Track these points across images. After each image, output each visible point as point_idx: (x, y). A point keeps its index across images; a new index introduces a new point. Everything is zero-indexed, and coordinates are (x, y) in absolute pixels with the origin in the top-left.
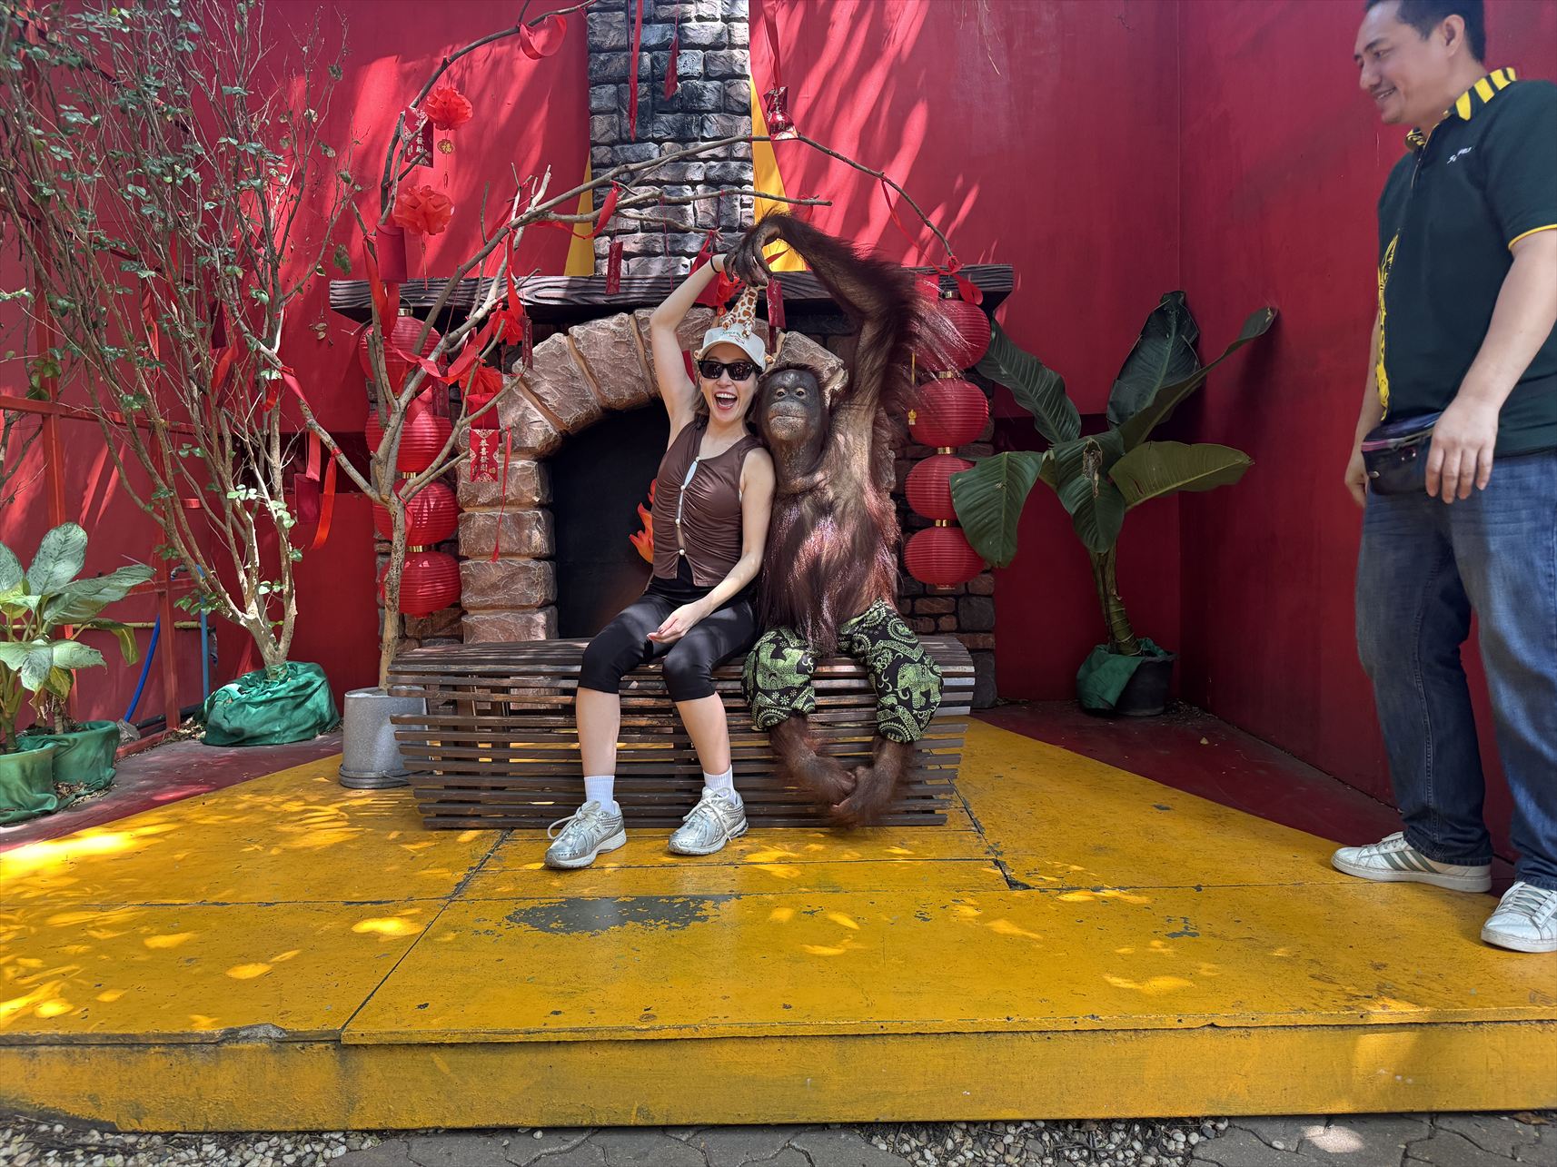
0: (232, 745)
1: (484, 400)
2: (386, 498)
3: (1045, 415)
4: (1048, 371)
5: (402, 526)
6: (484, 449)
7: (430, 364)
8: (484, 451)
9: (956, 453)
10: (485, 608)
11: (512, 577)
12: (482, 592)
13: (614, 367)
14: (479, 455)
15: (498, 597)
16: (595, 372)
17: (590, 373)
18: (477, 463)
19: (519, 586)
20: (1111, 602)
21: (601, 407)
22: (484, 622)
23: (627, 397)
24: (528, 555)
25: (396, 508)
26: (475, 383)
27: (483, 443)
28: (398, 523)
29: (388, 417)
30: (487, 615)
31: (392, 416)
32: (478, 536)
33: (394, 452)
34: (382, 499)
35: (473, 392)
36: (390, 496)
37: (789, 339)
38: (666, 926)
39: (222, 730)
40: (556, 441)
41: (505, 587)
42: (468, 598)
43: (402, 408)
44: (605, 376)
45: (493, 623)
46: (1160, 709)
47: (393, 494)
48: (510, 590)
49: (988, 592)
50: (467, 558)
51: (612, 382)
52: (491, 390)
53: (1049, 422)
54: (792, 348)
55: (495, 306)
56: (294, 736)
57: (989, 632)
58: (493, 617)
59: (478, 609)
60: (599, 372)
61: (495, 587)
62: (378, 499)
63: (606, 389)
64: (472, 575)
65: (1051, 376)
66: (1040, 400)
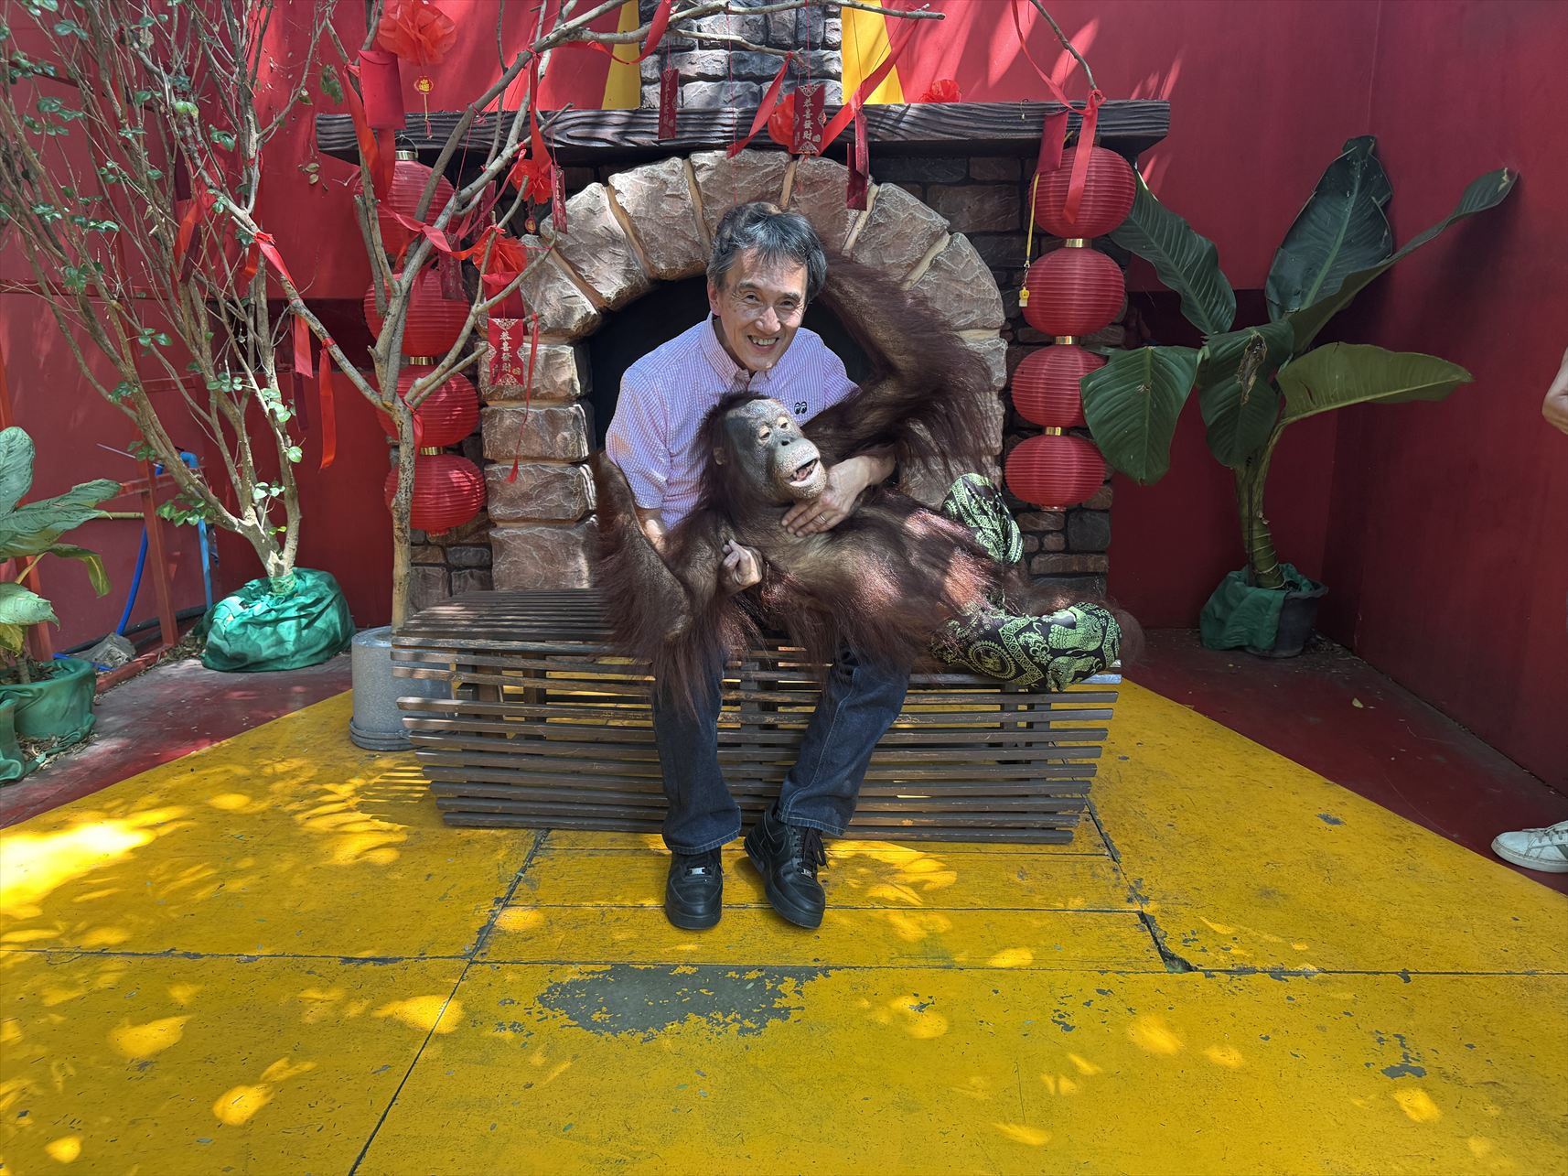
0: (235, 671)
1: (503, 281)
2: (390, 404)
3: (1192, 294)
4: (1198, 237)
5: (411, 439)
6: (505, 344)
7: (436, 235)
8: (505, 347)
9: (1080, 343)
10: (517, 520)
11: (546, 486)
12: (511, 502)
13: (667, 227)
14: (500, 352)
15: (531, 508)
16: (642, 234)
17: (635, 235)
18: (498, 360)
19: (554, 496)
20: (1256, 527)
21: (649, 279)
22: (515, 537)
23: (680, 267)
24: (564, 460)
25: (401, 417)
26: (493, 257)
27: (505, 336)
28: (405, 435)
29: (388, 301)
30: (519, 528)
31: (392, 300)
32: (505, 435)
33: (397, 346)
34: (385, 405)
35: (490, 271)
36: (393, 402)
37: (883, 193)
38: (738, 1026)
39: (223, 653)
40: (594, 321)
41: (538, 497)
42: (497, 510)
43: (404, 292)
44: (654, 239)
45: (525, 539)
46: (1299, 650)
47: (398, 398)
48: (544, 500)
49: (1105, 506)
50: (493, 462)
51: (662, 247)
52: (511, 269)
53: (1197, 303)
54: (887, 206)
55: (517, 153)
56: (304, 661)
57: (1102, 552)
58: (525, 531)
59: (508, 521)
60: (646, 234)
61: (526, 497)
62: (380, 404)
63: (654, 256)
64: (499, 482)
65: (1202, 243)
66: (1187, 276)
